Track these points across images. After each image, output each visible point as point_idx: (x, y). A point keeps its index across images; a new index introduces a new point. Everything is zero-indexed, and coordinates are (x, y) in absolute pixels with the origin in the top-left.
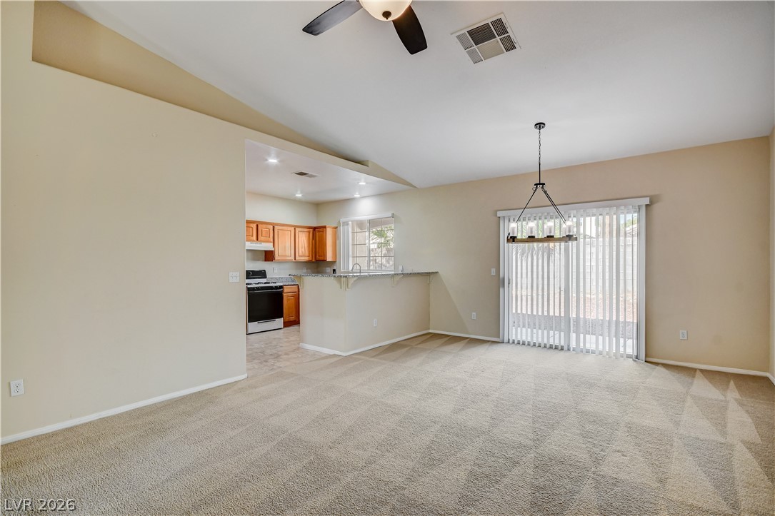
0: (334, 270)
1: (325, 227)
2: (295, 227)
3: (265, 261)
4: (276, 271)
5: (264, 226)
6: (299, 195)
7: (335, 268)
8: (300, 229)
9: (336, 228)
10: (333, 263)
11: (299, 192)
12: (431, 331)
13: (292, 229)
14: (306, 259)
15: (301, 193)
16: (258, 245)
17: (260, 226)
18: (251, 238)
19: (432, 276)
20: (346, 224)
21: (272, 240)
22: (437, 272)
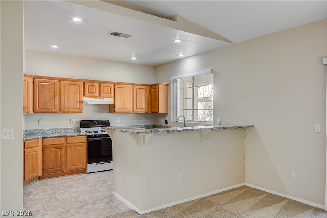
0: (166, 121)
1: (157, 85)
2: (133, 85)
3: (110, 113)
4: (119, 121)
5: (106, 85)
6: (134, 58)
7: (167, 119)
8: (138, 87)
9: (168, 85)
10: (165, 114)
11: (134, 55)
12: (246, 184)
13: (131, 87)
14: (144, 111)
15: (135, 57)
16: (101, 100)
17: (102, 85)
18: (95, 95)
19: (247, 130)
20: (175, 81)
21: (113, 96)
22: (253, 126)
